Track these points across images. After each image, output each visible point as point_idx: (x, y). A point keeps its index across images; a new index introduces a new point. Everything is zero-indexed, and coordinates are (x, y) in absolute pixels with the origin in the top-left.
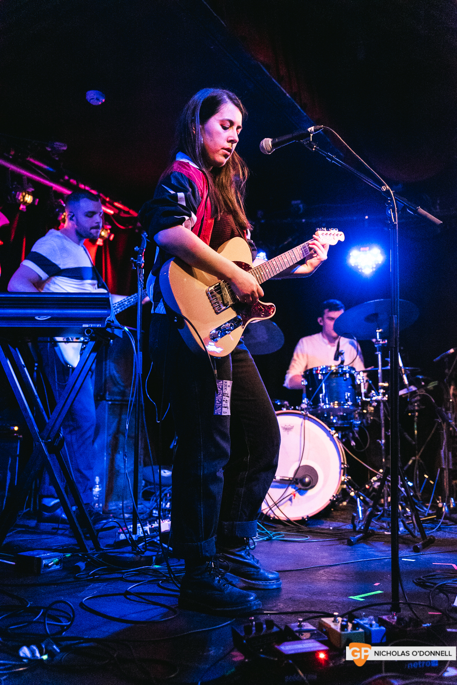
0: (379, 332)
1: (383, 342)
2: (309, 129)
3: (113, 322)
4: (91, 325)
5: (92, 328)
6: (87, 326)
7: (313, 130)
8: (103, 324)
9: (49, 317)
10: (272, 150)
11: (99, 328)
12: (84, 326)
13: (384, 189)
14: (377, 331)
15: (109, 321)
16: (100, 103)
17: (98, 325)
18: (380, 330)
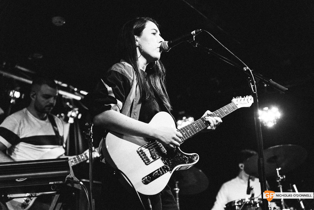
0: (279, 171)
1: (282, 178)
2: (192, 33)
3: (72, 178)
4: (56, 182)
5: (57, 184)
6: (52, 183)
7: (195, 33)
8: (63, 180)
9: (26, 179)
10: (169, 48)
11: (61, 184)
12: (50, 183)
13: (245, 69)
14: (277, 169)
15: (69, 178)
16: (62, 24)
17: (60, 182)
18: (280, 169)
